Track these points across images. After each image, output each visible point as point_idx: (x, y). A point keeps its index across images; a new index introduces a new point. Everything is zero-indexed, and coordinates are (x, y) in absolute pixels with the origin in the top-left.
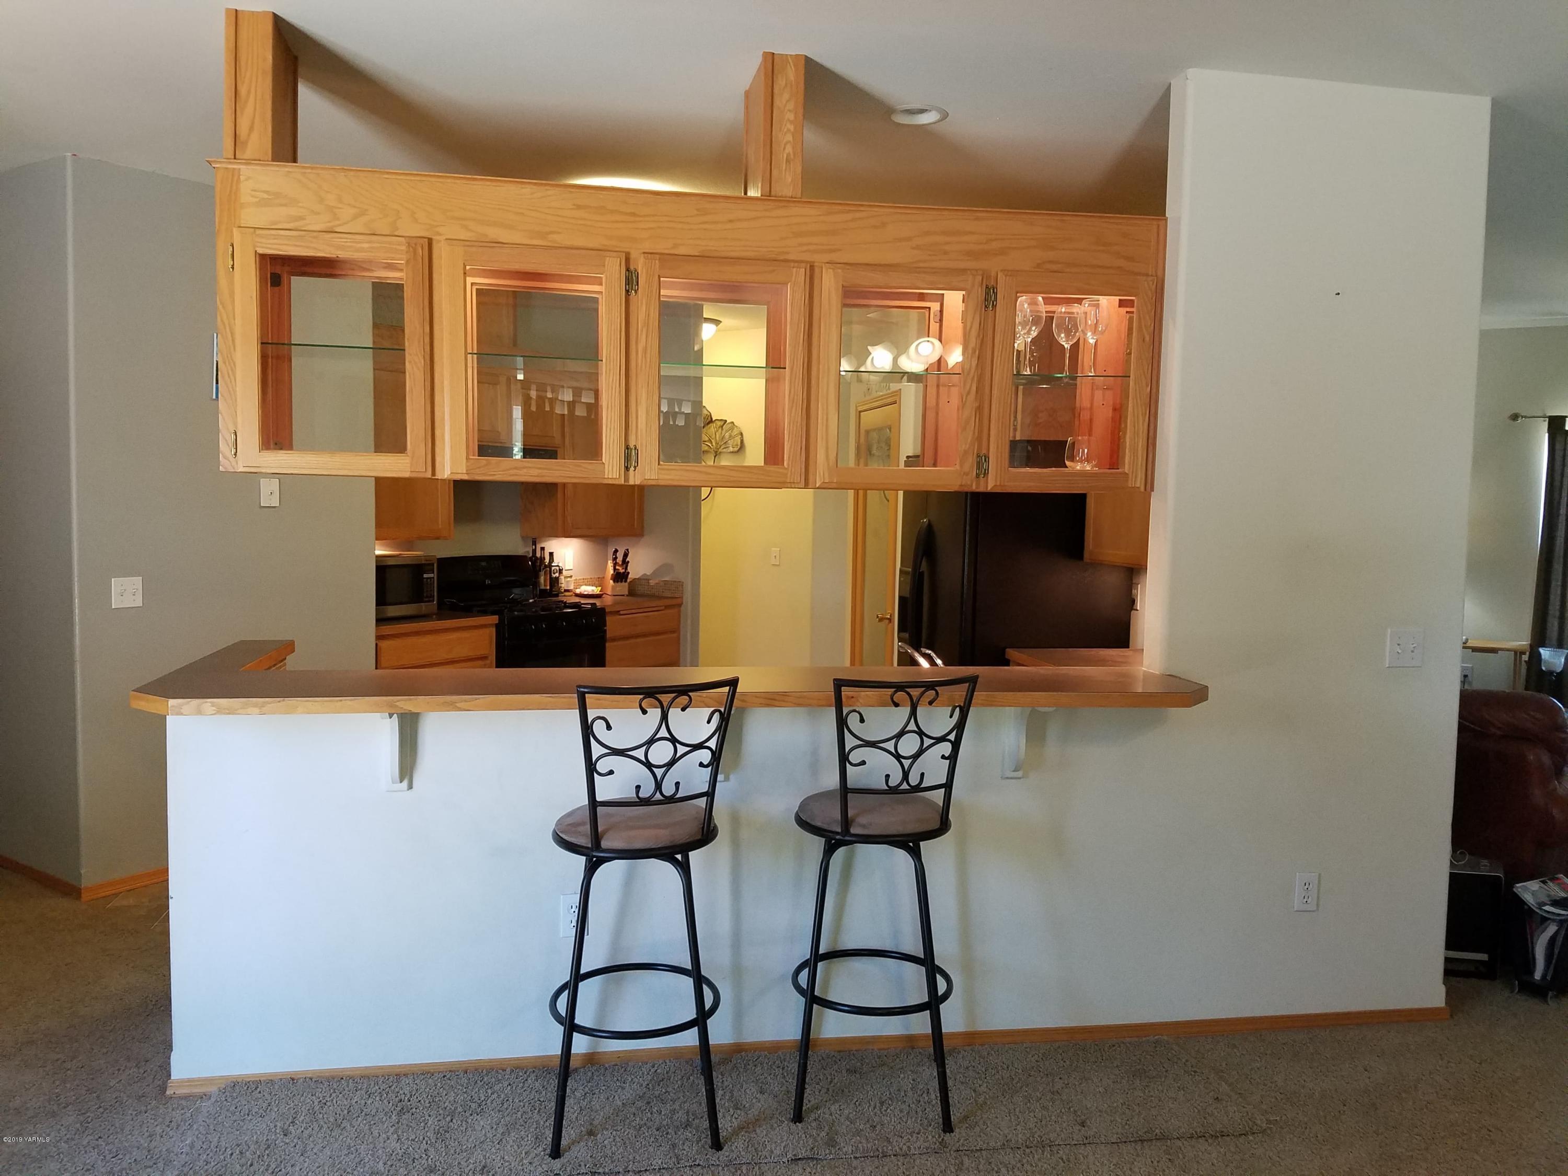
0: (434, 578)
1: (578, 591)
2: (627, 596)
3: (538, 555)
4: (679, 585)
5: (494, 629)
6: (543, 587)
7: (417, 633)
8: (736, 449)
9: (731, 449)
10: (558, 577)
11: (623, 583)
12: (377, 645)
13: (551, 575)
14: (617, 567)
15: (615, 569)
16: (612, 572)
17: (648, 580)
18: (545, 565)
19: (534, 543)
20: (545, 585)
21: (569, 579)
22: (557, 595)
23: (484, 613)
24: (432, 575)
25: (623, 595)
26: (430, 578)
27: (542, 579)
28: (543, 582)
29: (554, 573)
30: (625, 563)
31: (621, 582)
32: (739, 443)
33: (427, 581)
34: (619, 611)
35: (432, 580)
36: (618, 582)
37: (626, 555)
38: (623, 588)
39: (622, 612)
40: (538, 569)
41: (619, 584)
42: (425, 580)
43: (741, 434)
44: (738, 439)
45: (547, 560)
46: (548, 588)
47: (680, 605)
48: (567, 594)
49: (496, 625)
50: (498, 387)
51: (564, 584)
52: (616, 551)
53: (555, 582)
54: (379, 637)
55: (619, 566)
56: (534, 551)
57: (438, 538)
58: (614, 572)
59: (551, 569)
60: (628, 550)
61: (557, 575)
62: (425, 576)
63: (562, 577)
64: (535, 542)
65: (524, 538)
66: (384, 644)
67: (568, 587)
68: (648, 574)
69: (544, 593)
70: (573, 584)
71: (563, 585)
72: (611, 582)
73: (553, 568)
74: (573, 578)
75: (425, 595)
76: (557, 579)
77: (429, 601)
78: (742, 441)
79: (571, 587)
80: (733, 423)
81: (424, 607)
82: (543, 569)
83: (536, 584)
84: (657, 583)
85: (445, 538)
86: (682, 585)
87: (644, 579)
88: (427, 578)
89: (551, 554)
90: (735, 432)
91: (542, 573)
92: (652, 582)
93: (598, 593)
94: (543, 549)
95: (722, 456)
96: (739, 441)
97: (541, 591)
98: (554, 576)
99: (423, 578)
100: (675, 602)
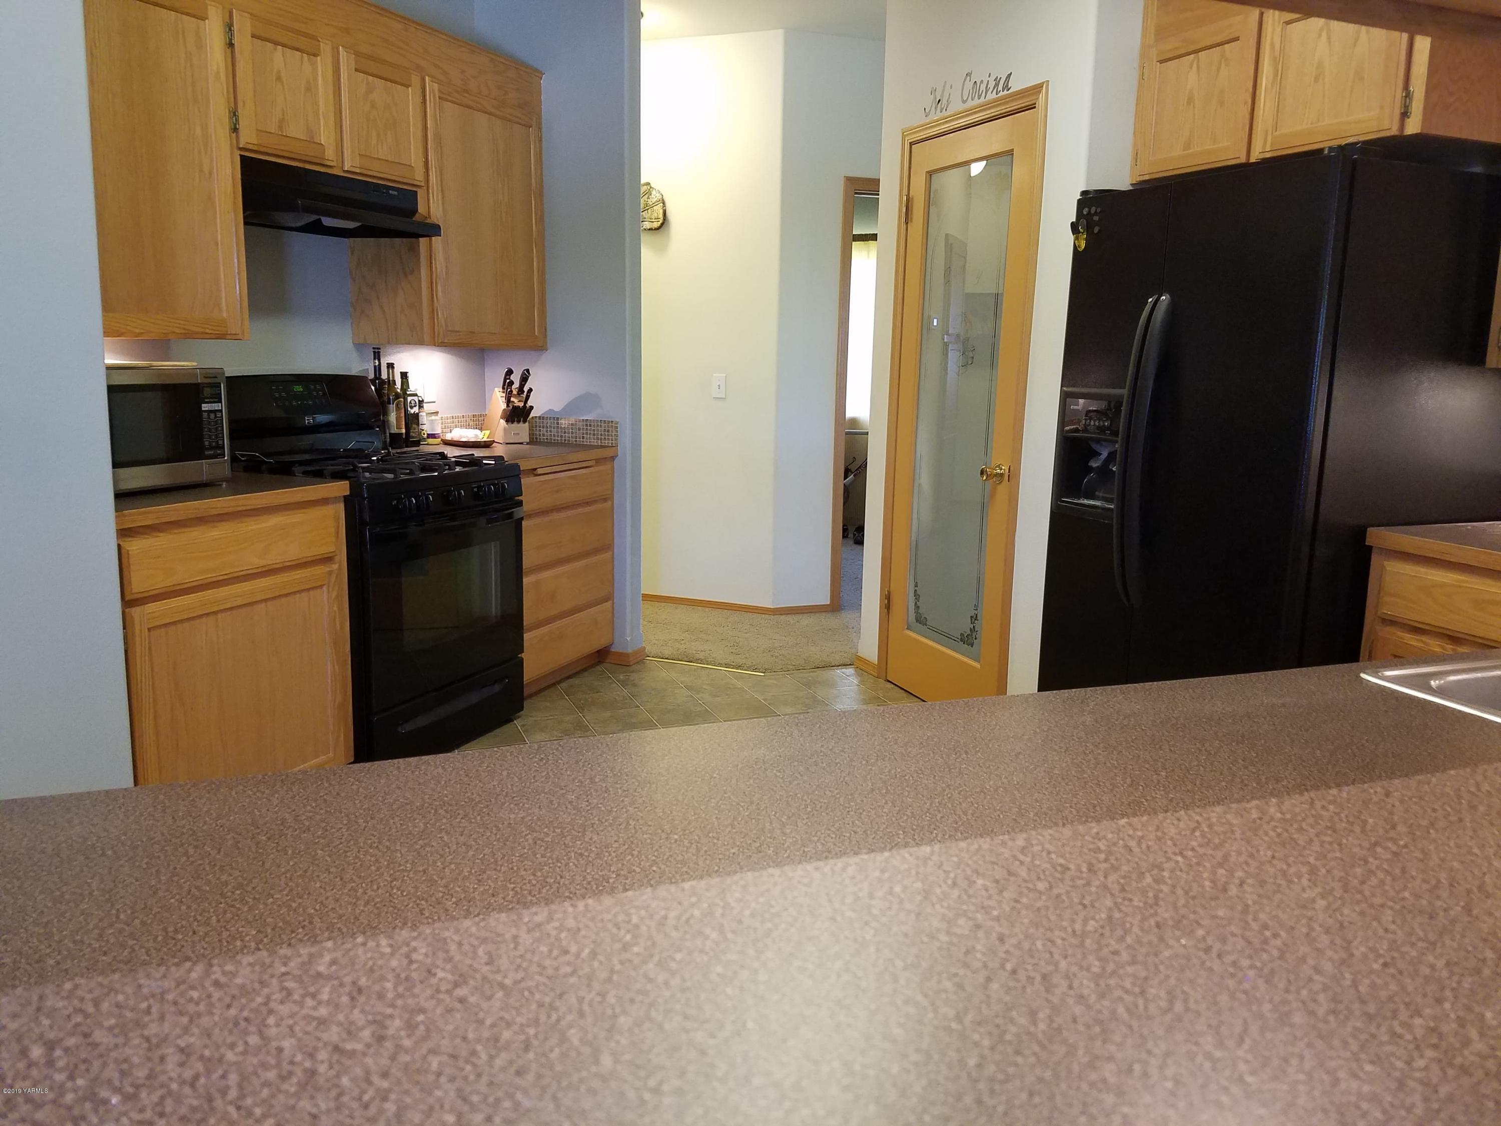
0: (221, 411)
1: (449, 437)
2: (528, 444)
3: (384, 376)
4: (610, 427)
5: (341, 507)
6: (394, 430)
7: (201, 520)
8: (656, 225)
10: (418, 414)
11: (521, 424)
12: (119, 546)
13: (406, 411)
14: (512, 399)
15: (508, 401)
16: (503, 406)
17: (558, 419)
18: (397, 393)
19: (377, 355)
20: (399, 427)
21: (433, 418)
22: (417, 443)
23: (318, 475)
24: (216, 406)
25: (521, 443)
26: (215, 411)
27: (393, 417)
29: (412, 407)
30: (524, 392)
31: (519, 422)
32: (661, 216)
33: (209, 415)
34: (535, 469)
35: (219, 415)
36: (513, 422)
37: (524, 379)
38: (522, 430)
39: (540, 471)
40: (386, 398)
41: (515, 425)
42: (205, 415)
43: (662, 202)
45: (399, 385)
46: (404, 431)
47: (617, 459)
48: (431, 441)
49: (346, 498)
50: (319, 58)
51: (427, 425)
52: (510, 372)
53: (413, 420)
54: (124, 533)
55: (515, 396)
56: (378, 369)
57: (222, 336)
58: (508, 406)
59: (405, 400)
60: (528, 371)
61: (416, 410)
62: (205, 407)
63: (423, 415)
64: (379, 353)
65: (359, 346)
66: (135, 546)
67: (433, 430)
68: (556, 409)
69: (396, 440)
70: (440, 425)
71: (424, 427)
72: (503, 422)
73: (409, 399)
74: (440, 415)
75: (207, 443)
76: (416, 416)
77: (215, 456)
79: (438, 431)
81: (202, 469)
82: (394, 400)
83: (384, 425)
84: (572, 424)
85: (236, 338)
86: (617, 428)
87: (552, 418)
88: (210, 412)
89: (404, 375)
91: (392, 407)
92: (564, 423)
93: (485, 439)
94: (391, 366)
96: (661, 211)
97: (392, 437)
98: (412, 411)
99: (200, 411)
100: (608, 453)
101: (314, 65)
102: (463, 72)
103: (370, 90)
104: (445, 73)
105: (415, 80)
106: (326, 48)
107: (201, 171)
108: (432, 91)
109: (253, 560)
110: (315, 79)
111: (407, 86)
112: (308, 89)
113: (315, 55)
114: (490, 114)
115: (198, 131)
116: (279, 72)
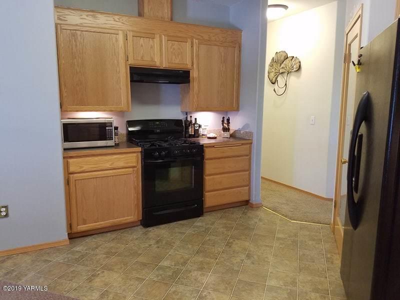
0: (113, 129)
1: (208, 136)
3: (189, 119)
4: (251, 134)
6: (190, 133)
9: (295, 70)
11: (227, 132)
13: (195, 128)
14: (225, 125)
15: (223, 126)
17: (239, 131)
21: (204, 130)
22: (197, 137)
25: (228, 138)
26: (110, 129)
28: (191, 131)
30: (228, 123)
33: (108, 130)
36: (225, 132)
37: (228, 120)
38: (227, 134)
39: (215, 147)
40: (188, 125)
43: (300, 62)
44: (298, 65)
45: (193, 122)
46: (193, 134)
47: (251, 143)
49: (141, 152)
51: (202, 132)
52: (224, 118)
53: (196, 131)
56: (187, 118)
59: (195, 125)
60: (229, 117)
61: (198, 128)
63: (201, 129)
64: (187, 114)
65: (182, 112)
67: (203, 134)
68: (240, 128)
69: (191, 136)
70: (206, 133)
71: (200, 133)
72: (222, 131)
74: (207, 130)
75: (107, 137)
77: (109, 140)
78: (300, 66)
80: (296, 57)
81: (107, 143)
82: (191, 125)
83: (187, 132)
84: (243, 133)
86: (253, 134)
87: (237, 131)
89: (196, 119)
90: (297, 61)
91: (191, 127)
93: (215, 136)
94: (191, 117)
95: (292, 73)
97: (189, 135)
99: (106, 129)
100: (250, 141)
101: (154, 42)
102: (209, 35)
103: (173, 45)
104: (202, 37)
105: (189, 40)
106: (157, 36)
107: (116, 71)
108: (195, 42)
109: (108, 165)
110: (154, 45)
111: (186, 42)
112: (151, 47)
113: (154, 38)
114: (218, 46)
115: (116, 61)
116: (142, 44)
